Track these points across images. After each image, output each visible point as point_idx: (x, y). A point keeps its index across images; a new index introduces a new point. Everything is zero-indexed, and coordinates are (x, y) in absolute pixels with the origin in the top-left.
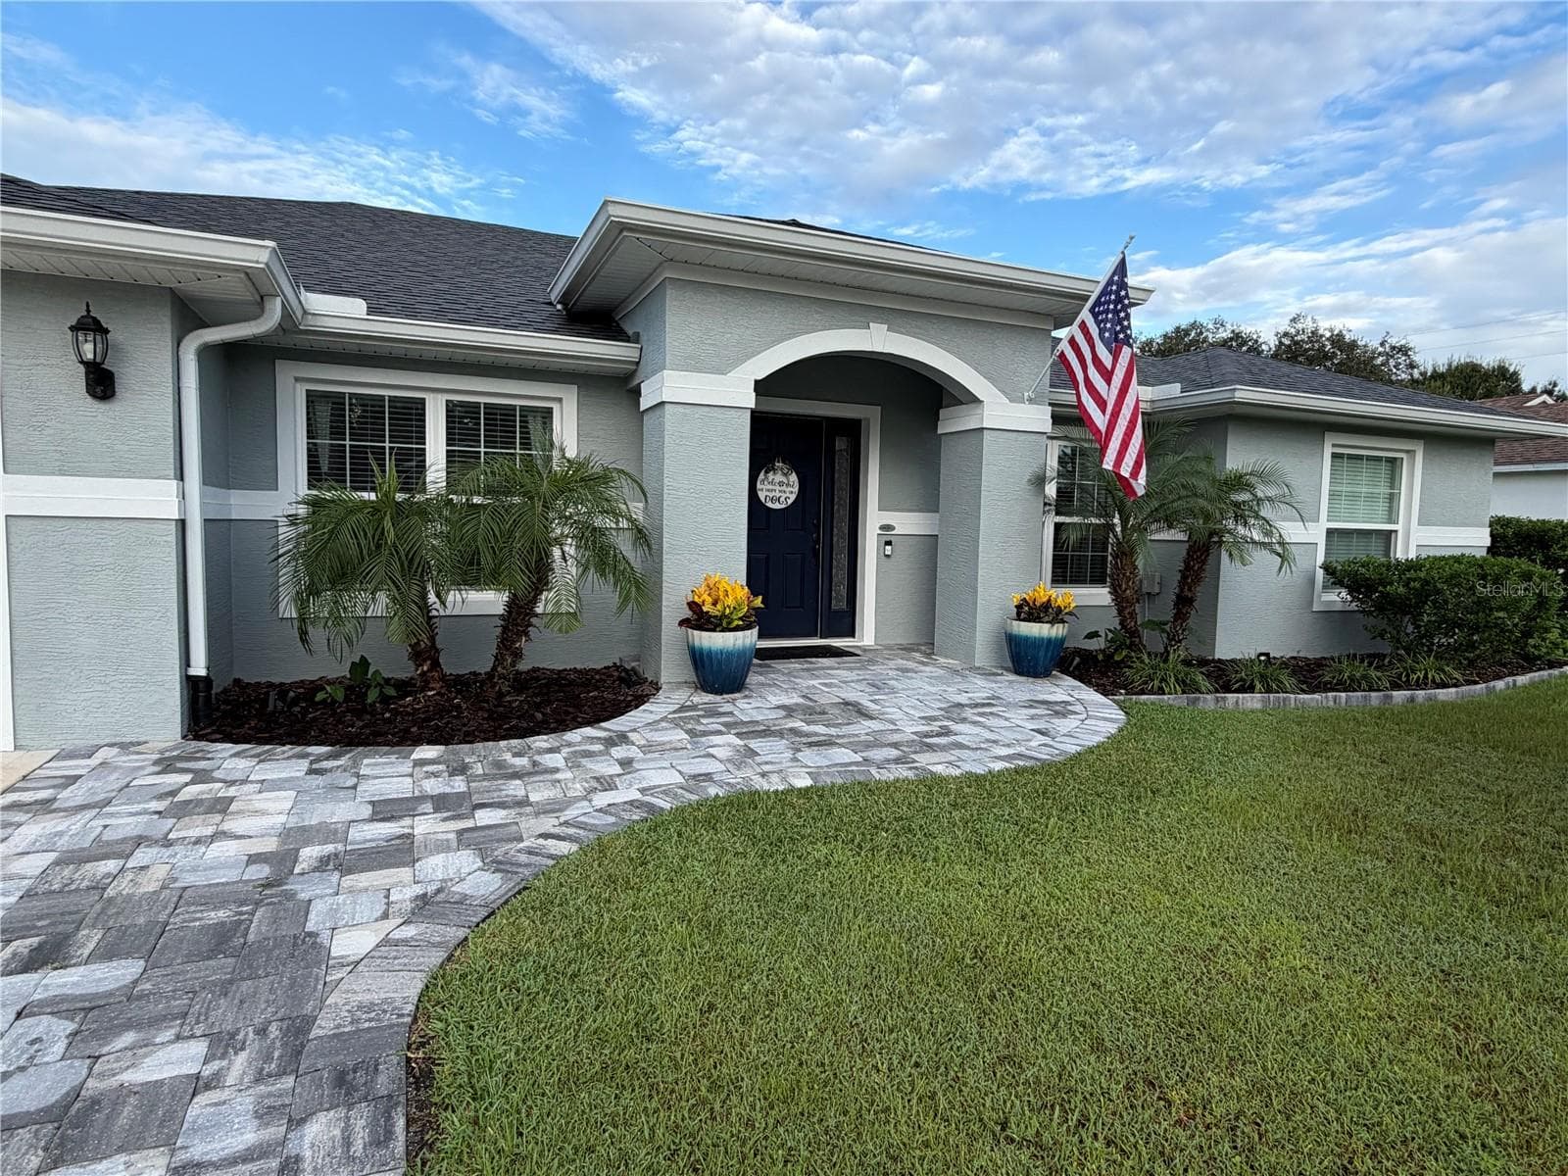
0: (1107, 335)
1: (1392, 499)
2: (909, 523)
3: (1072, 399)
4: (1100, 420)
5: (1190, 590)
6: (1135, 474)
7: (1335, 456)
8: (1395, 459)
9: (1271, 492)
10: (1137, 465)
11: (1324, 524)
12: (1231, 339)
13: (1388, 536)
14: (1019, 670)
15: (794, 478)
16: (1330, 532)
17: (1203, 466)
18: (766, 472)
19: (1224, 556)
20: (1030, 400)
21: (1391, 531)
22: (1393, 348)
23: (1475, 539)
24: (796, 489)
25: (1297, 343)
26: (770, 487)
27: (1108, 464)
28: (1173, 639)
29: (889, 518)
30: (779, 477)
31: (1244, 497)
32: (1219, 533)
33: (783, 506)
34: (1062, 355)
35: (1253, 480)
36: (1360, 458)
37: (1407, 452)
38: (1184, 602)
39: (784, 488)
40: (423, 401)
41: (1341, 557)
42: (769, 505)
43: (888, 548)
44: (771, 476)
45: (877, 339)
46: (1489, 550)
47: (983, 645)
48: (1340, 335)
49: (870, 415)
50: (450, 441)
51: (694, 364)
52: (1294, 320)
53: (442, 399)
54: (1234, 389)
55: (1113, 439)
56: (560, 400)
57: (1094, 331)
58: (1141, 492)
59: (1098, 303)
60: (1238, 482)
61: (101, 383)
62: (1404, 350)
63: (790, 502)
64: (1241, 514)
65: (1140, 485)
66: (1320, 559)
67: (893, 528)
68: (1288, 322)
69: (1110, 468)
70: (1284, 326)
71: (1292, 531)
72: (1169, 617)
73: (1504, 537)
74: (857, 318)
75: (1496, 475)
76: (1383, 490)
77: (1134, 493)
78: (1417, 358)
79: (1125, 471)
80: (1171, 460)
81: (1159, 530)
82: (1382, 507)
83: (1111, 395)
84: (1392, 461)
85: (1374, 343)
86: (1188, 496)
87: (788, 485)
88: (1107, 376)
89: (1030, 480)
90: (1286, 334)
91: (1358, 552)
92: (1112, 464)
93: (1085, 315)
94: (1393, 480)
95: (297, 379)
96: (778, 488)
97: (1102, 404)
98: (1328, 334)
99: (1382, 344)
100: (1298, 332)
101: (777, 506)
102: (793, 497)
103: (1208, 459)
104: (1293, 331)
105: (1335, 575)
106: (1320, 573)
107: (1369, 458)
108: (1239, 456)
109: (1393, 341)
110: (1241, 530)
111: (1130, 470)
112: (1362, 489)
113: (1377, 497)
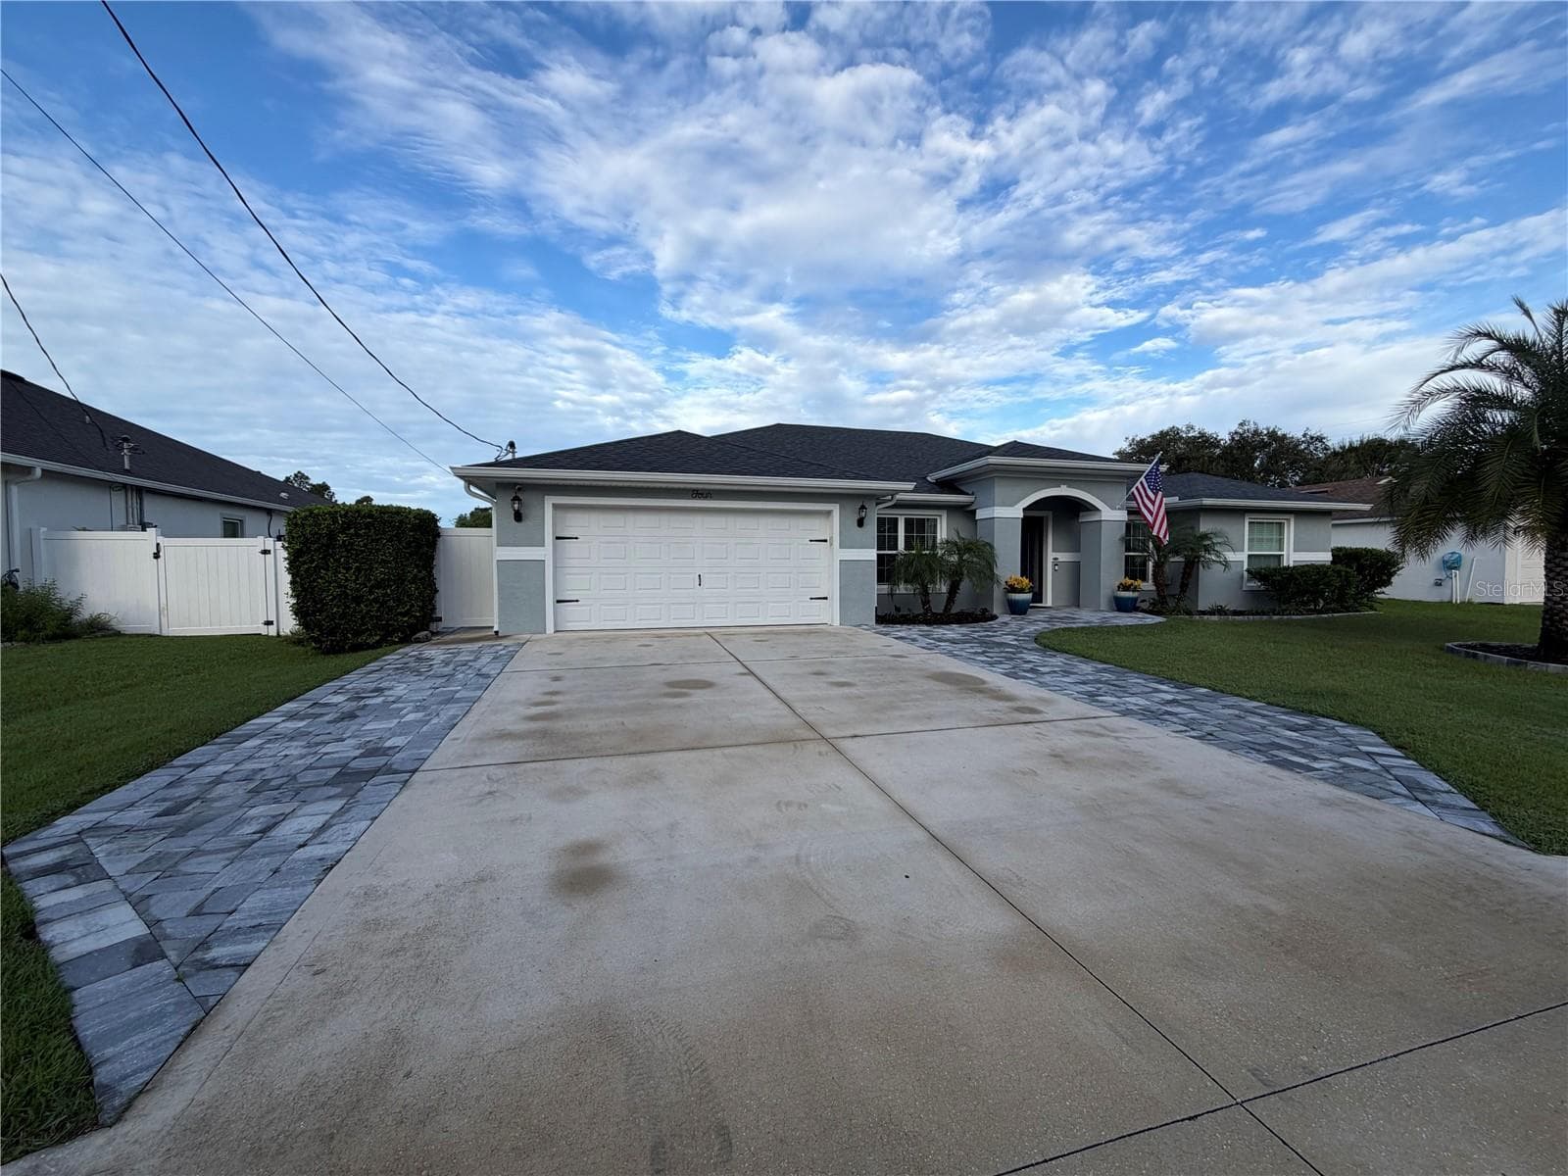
0: (1151, 487)
1: (1281, 541)
2: (1063, 557)
3: (1136, 505)
4: (1150, 519)
5: (1186, 580)
6: (1165, 537)
7: (1250, 523)
9: (1220, 540)
10: (1166, 533)
11: (1247, 552)
12: (1199, 438)
13: (1279, 557)
14: (1120, 610)
16: (1249, 556)
17: (1190, 531)
19: (1201, 567)
20: (1119, 509)
21: (1280, 555)
22: (1312, 438)
23: (1325, 557)
25: (1243, 438)
27: (1155, 533)
29: (1057, 555)
31: (1207, 543)
32: (1199, 557)
34: (1133, 493)
35: (1212, 536)
36: (1263, 523)
37: (1287, 520)
38: (1184, 587)
40: (897, 519)
41: (1257, 565)
43: (1057, 567)
45: (1063, 491)
46: (1332, 562)
47: (1104, 603)
48: (1274, 432)
49: (1050, 514)
50: (906, 532)
51: (1004, 504)
52: (1241, 424)
53: (903, 517)
54: (1202, 500)
55: (1156, 525)
56: (940, 516)
57: (1146, 485)
59: (1147, 475)
60: (1205, 536)
61: (860, 523)
62: (1320, 439)
64: (1207, 549)
66: (1246, 567)
67: (1059, 559)
68: (1237, 426)
70: (1234, 427)
71: (1231, 556)
72: (1178, 592)
73: (1338, 556)
74: (1061, 485)
75: (1334, 525)
76: (1275, 537)
78: (1329, 444)
79: (1161, 536)
81: (1174, 557)
82: (1275, 545)
83: (1154, 509)
84: (1280, 523)
85: (1299, 435)
88: (1153, 503)
89: (1119, 539)
90: (1236, 433)
91: (1264, 564)
93: (1142, 479)
94: (1281, 533)
97: (1151, 513)
98: (1265, 432)
99: (1304, 435)
100: (1244, 432)
103: (1192, 528)
104: (1241, 431)
105: (1253, 574)
106: (1246, 574)
107: (1258, 523)
108: (1205, 526)
109: (1312, 433)
110: (1207, 556)
112: (1265, 537)
113: (1271, 540)
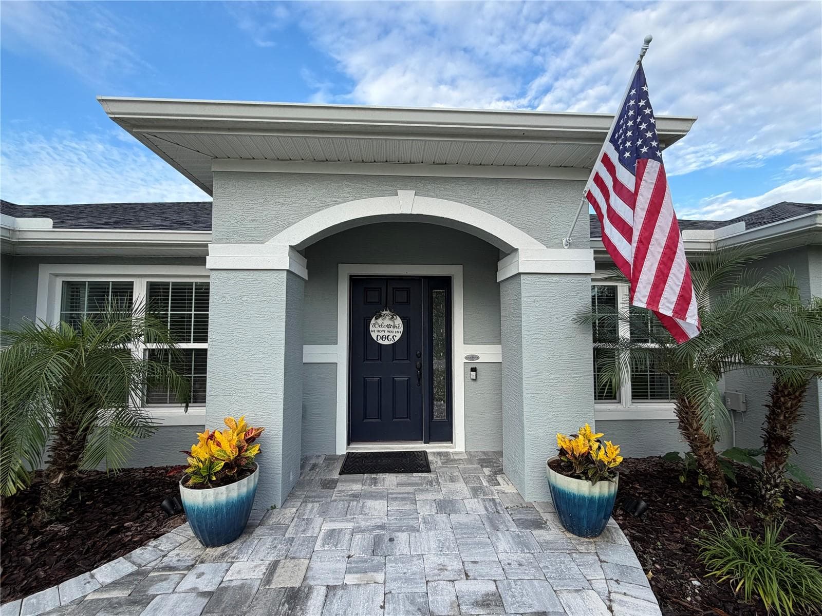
0: (627, 155)
2: (488, 353)
4: (627, 250)
5: (784, 428)
6: (681, 310)
10: (684, 300)
15: (398, 321)
18: (376, 319)
20: (570, 245)
24: (401, 330)
26: (381, 329)
27: (641, 301)
28: (768, 482)
29: (473, 350)
30: (387, 321)
33: (392, 342)
34: (589, 194)
39: (392, 329)
40: (132, 284)
42: (380, 342)
43: (474, 373)
44: (380, 321)
45: (406, 204)
47: (534, 480)
49: (456, 272)
51: (235, 237)
53: (144, 281)
54: (816, 215)
55: (644, 269)
58: (693, 333)
59: (617, 129)
63: (396, 339)
65: (691, 323)
67: (478, 358)
69: (644, 306)
74: (388, 187)
77: (683, 335)
79: (666, 308)
80: (740, 292)
83: (636, 219)
86: (767, 332)
87: (394, 327)
88: (632, 199)
89: (574, 319)
92: (645, 300)
95: (57, 275)
96: (386, 329)
101: (386, 342)
102: (398, 336)
111: (672, 307)
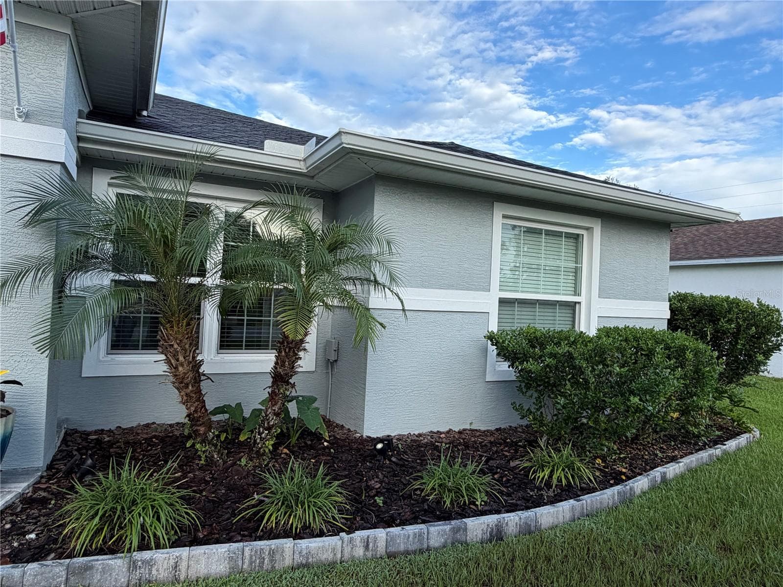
1: (577, 272)
8: (578, 235)
11: (496, 294)
13: (572, 306)
16: (503, 302)
21: (576, 303)
37: (587, 229)
41: (522, 321)
46: (669, 323)
76: (564, 263)
82: (566, 281)
84: (576, 238)
94: (578, 258)
107: (549, 233)
112: (542, 262)
113: (557, 269)
